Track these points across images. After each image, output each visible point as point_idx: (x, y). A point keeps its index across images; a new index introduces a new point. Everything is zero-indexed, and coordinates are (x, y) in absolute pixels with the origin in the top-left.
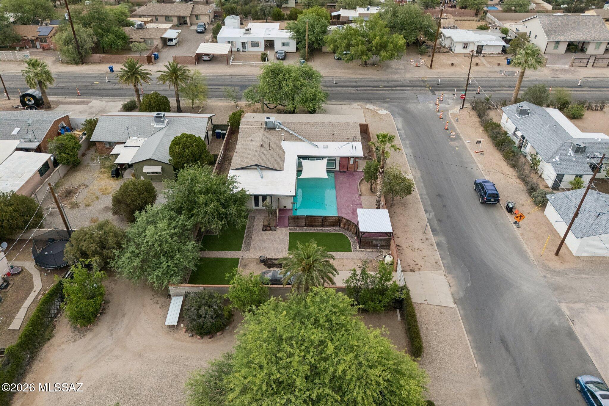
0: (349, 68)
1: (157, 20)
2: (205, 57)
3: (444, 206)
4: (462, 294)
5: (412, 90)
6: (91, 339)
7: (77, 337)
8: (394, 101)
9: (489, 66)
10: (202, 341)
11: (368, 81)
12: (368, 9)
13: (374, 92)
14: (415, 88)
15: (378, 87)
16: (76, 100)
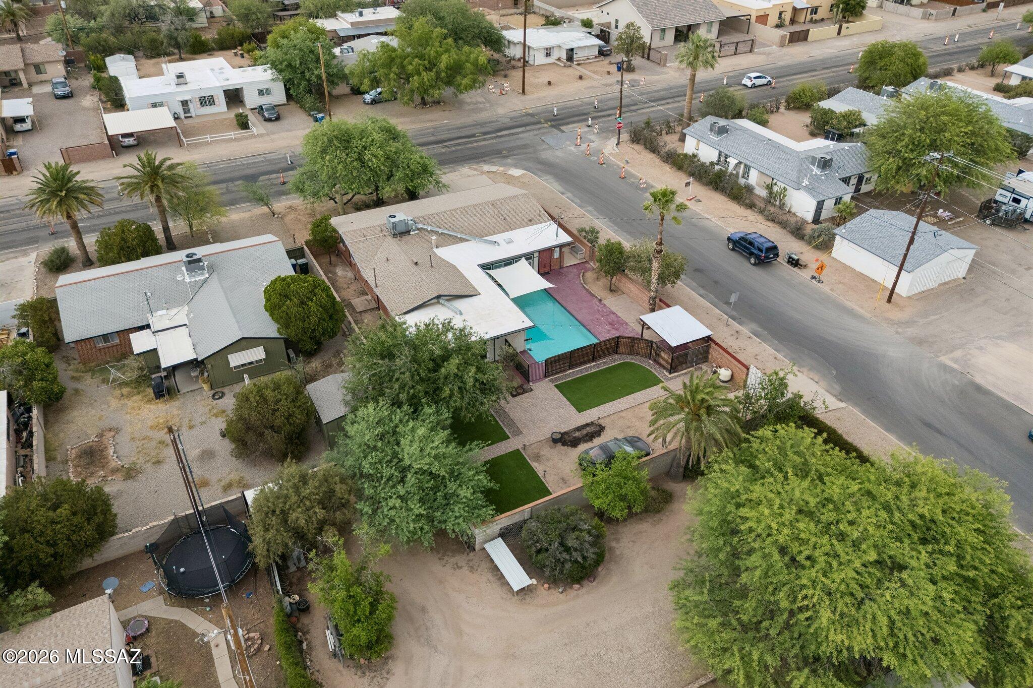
2: (126, 140)
3: (716, 282)
4: (837, 387)
5: (527, 131)
6: (406, 673)
7: (379, 679)
8: (515, 152)
9: (596, 77)
10: (584, 590)
11: (449, 130)
12: (361, 14)
13: (475, 144)
14: (528, 128)
15: (473, 136)
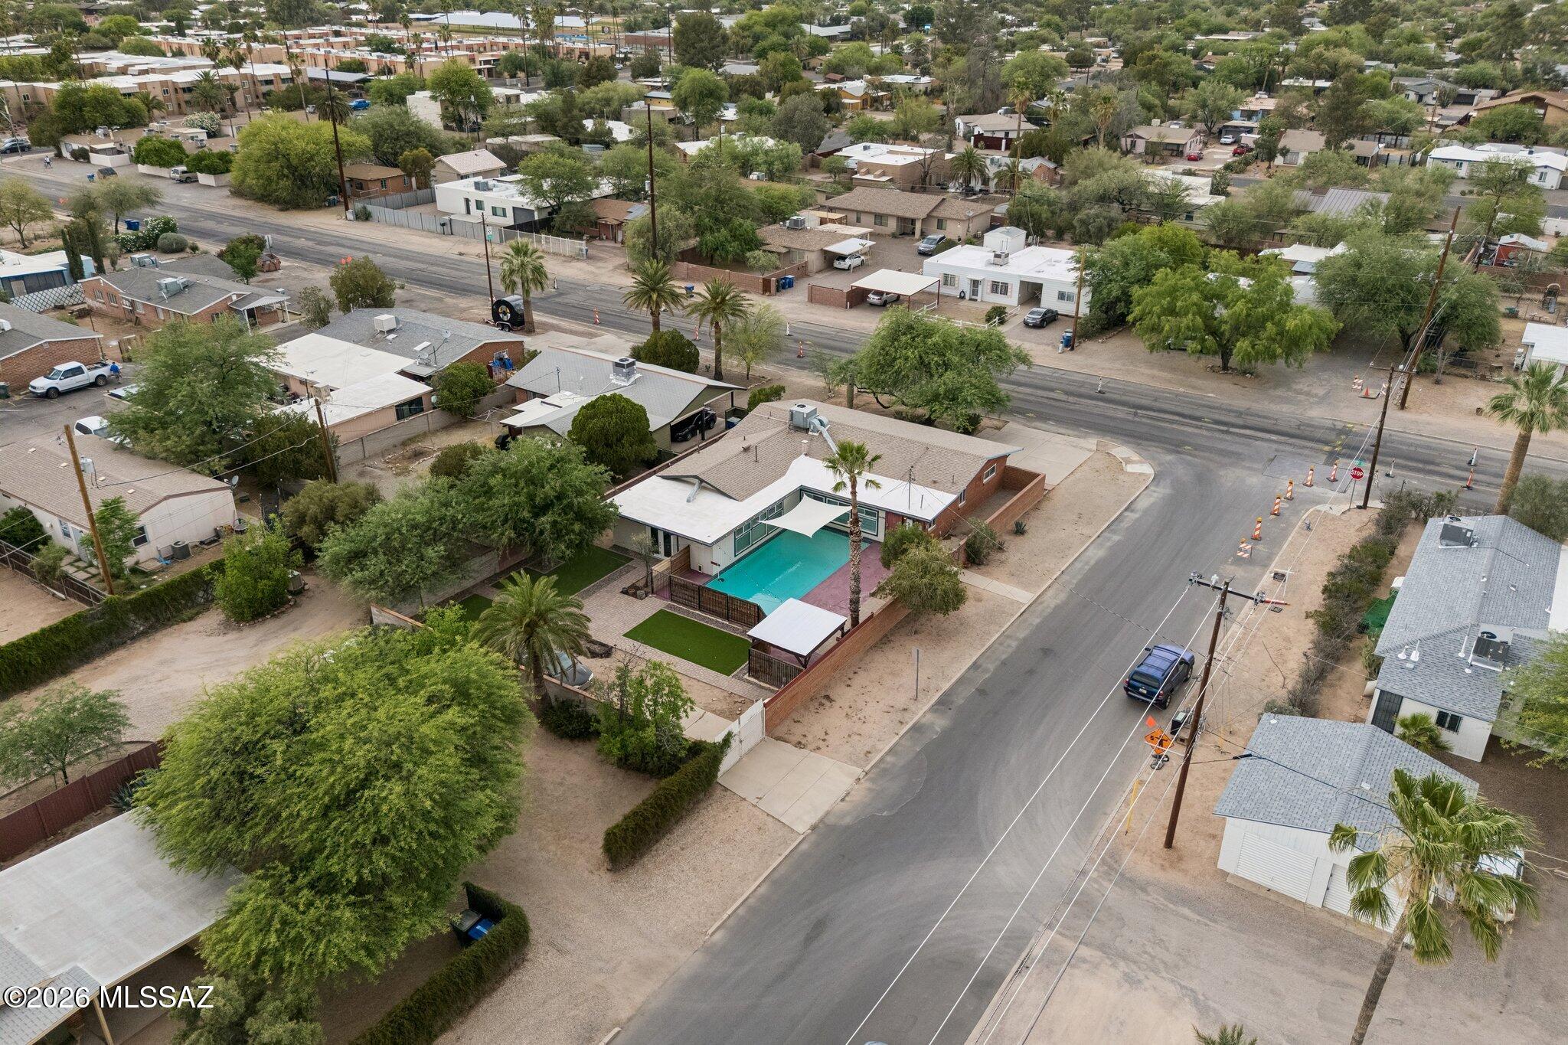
0: (1173, 370)
1: (858, 220)
2: (873, 297)
3: (1031, 672)
4: (848, 820)
8: (1202, 454)
13: (1175, 426)
15: (1199, 419)
16: (581, 328)
